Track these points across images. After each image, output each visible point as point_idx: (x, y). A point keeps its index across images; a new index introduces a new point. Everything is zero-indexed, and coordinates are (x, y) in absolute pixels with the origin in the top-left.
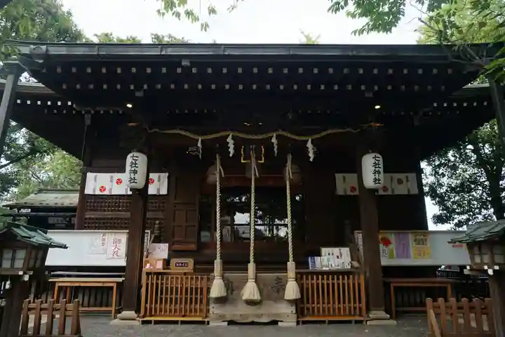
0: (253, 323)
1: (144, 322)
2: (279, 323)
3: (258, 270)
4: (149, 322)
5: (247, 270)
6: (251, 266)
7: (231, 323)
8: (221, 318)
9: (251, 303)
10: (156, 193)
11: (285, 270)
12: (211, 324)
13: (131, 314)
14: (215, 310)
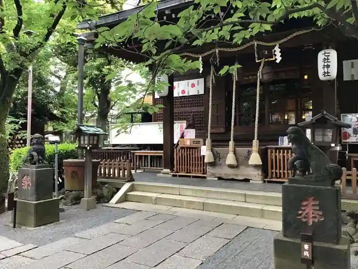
0: (233, 180)
1: (173, 176)
2: (251, 181)
3: (235, 146)
4: (176, 176)
5: (228, 145)
6: (231, 143)
7: (220, 178)
8: (213, 175)
9: (231, 166)
10: (197, 94)
11: (251, 146)
12: (208, 178)
13: (168, 171)
14: (209, 170)
